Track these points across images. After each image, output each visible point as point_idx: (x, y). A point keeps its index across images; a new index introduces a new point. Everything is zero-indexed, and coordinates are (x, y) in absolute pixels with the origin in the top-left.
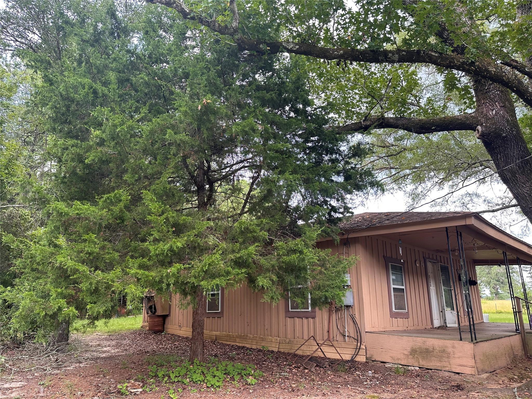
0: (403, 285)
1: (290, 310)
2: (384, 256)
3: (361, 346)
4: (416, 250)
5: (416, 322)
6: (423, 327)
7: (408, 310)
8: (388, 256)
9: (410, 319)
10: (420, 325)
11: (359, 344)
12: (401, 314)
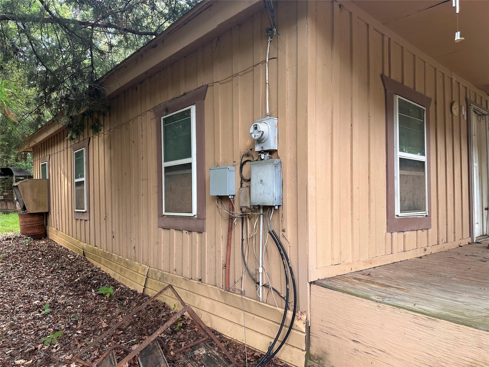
0: (423, 154)
1: (164, 213)
2: (382, 76)
3: (296, 322)
4: (454, 81)
5: (443, 236)
6: (457, 244)
7: (430, 211)
8: (393, 77)
9: (433, 231)
10: (451, 239)
11: (290, 314)
12: (414, 220)
